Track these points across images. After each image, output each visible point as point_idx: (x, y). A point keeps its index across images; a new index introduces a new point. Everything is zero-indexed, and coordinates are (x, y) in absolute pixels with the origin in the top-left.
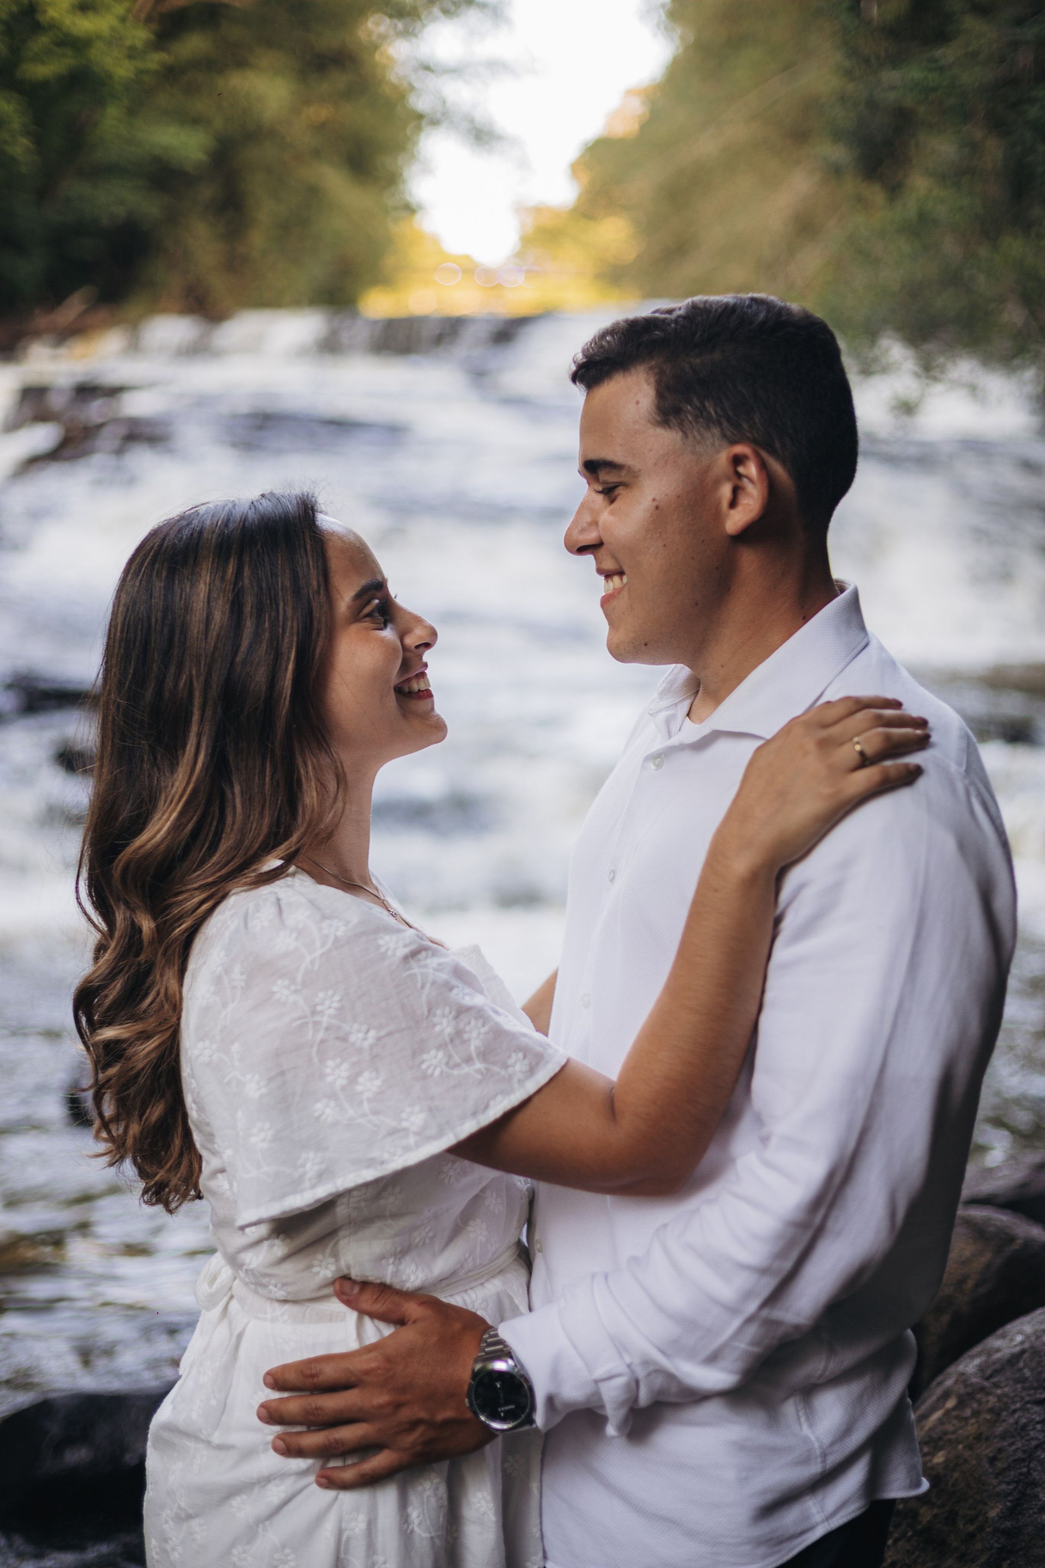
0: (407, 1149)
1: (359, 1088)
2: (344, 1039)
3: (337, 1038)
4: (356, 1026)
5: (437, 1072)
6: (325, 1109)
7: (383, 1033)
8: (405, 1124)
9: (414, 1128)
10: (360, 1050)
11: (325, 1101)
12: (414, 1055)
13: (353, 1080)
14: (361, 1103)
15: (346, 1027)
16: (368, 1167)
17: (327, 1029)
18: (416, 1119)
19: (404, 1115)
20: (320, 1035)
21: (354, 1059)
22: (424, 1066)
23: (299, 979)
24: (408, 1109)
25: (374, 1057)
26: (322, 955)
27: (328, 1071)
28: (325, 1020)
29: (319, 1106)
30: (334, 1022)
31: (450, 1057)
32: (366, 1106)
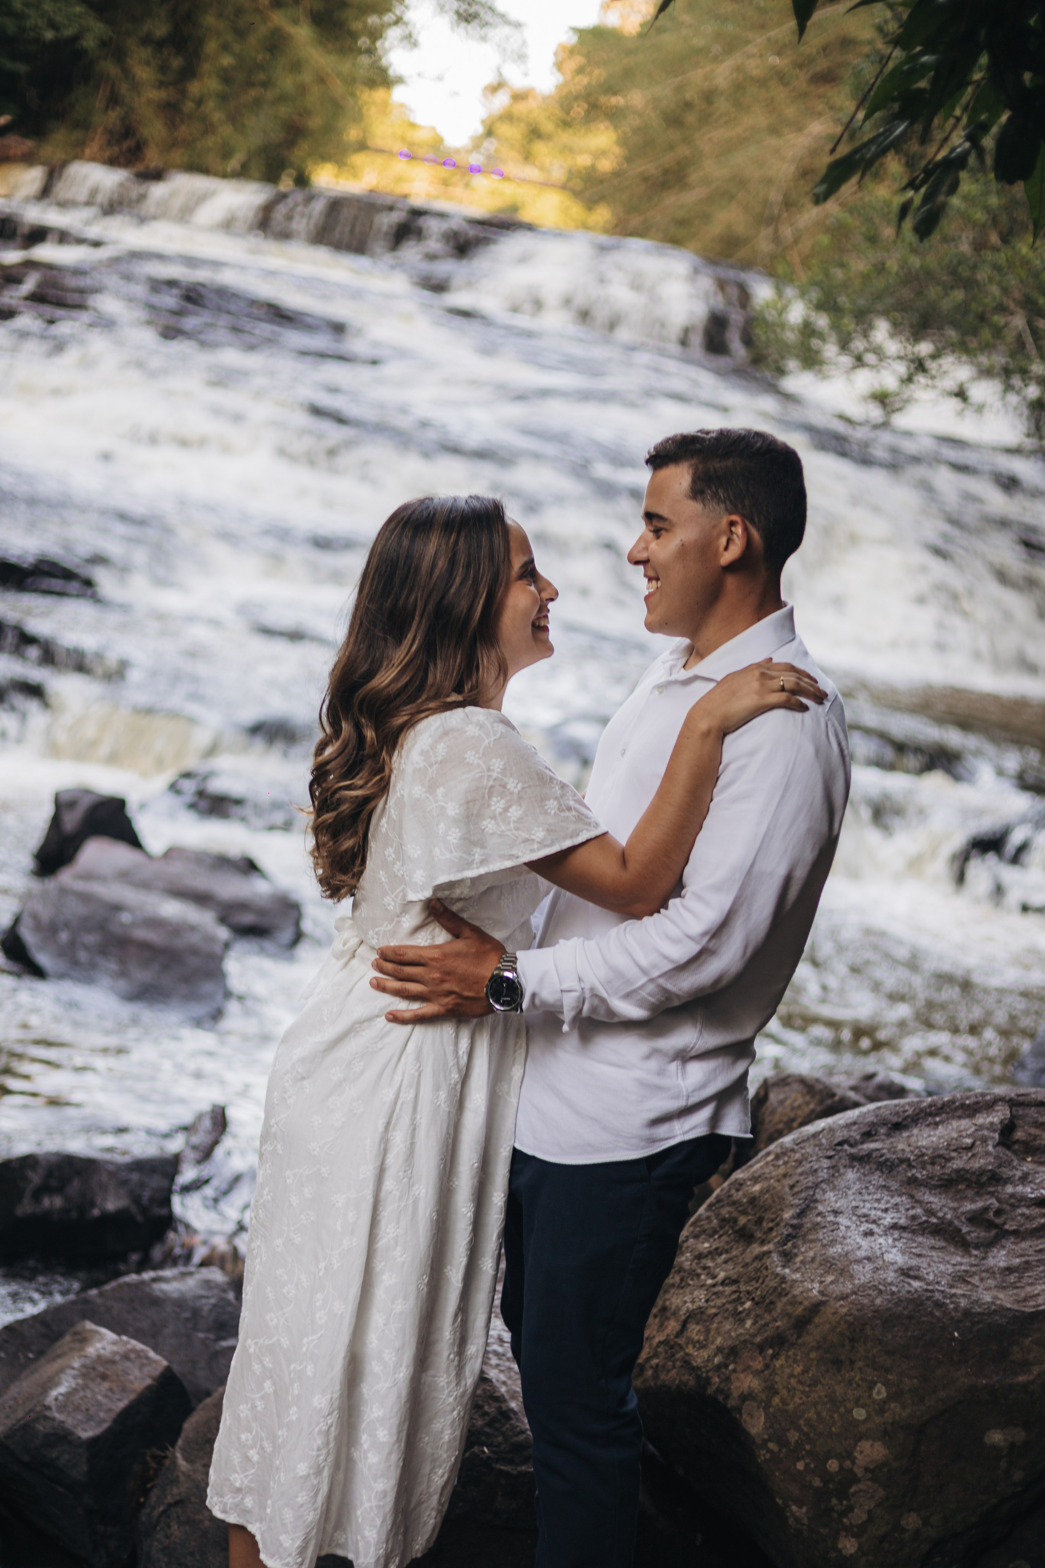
0: (532, 851)
1: (509, 814)
2: (504, 786)
3: (500, 785)
4: (511, 780)
5: (553, 812)
6: (489, 825)
7: (526, 785)
8: (533, 837)
9: (538, 840)
10: (512, 793)
11: (489, 820)
12: (542, 800)
13: (506, 810)
14: (509, 823)
15: (506, 780)
16: (509, 859)
17: (495, 780)
18: (539, 834)
19: (533, 832)
20: (491, 783)
21: (508, 798)
22: (546, 808)
23: (481, 751)
24: (536, 829)
25: (520, 798)
26: (495, 740)
27: (492, 803)
28: (495, 775)
29: (484, 823)
30: (500, 776)
31: (561, 805)
32: (512, 824)
